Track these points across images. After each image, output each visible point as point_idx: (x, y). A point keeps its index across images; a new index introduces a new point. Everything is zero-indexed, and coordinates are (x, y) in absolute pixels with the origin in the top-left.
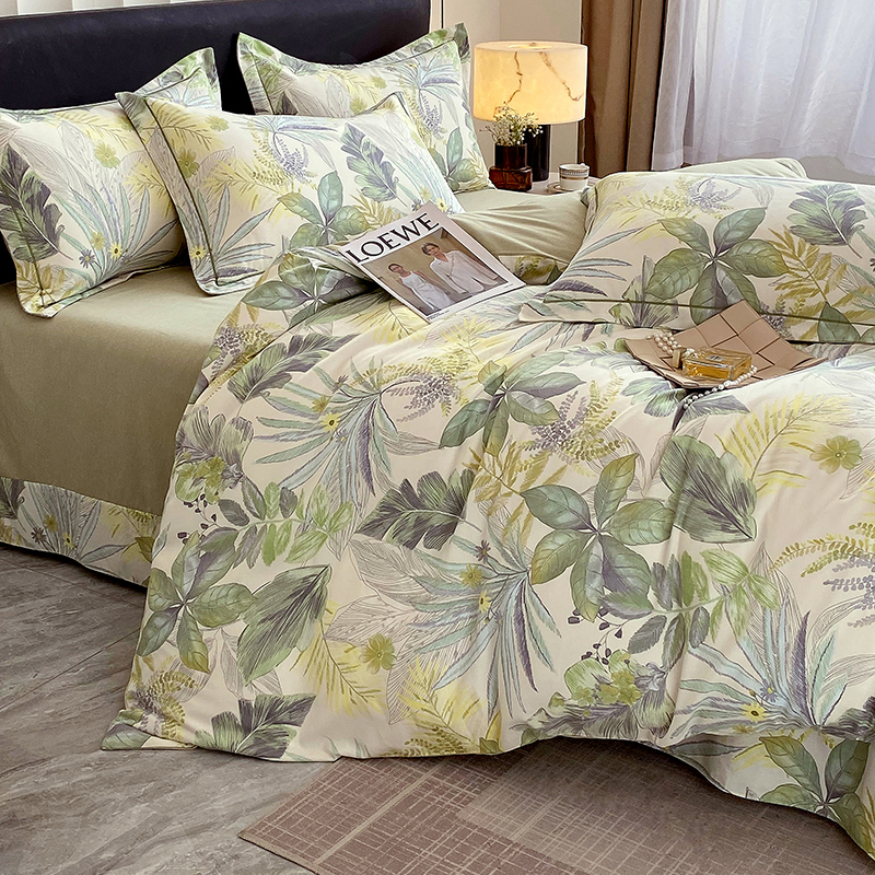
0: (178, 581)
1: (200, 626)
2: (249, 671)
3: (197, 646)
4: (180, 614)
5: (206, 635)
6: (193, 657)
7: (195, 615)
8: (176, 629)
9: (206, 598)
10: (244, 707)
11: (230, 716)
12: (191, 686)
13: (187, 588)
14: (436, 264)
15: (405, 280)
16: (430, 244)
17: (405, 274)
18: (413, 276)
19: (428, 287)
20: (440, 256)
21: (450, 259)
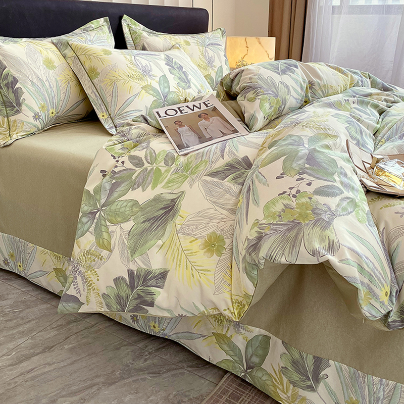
0: (98, 197)
1: (108, 223)
2: (133, 252)
3: (105, 235)
4: (97, 216)
5: (111, 228)
6: (103, 242)
7: (106, 216)
8: (94, 225)
9: (113, 207)
10: (130, 273)
11: (123, 279)
12: (101, 260)
13: (103, 201)
14: (202, 123)
15: (180, 129)
16: (203, 113)
17: (181, 126)
18: (186, 128)
19: (191, 134)
20: (207, 119)
21: (211, 121)
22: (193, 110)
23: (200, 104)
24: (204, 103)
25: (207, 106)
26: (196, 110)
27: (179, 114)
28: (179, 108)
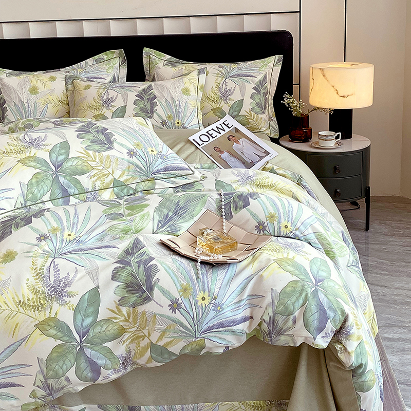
14: (235, 146)
15: (222, 156)
16: (231, 136)
17: (222, 152)
18: (226, 153)
19: (233, 159)
20: (237, 142)
21: (241, 144)
22: (220, 134)
23: (221, 125)
24: (223, 123)
25: (229, 128)
27: (211, 139)
28: (207, 132)
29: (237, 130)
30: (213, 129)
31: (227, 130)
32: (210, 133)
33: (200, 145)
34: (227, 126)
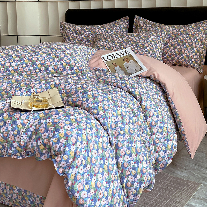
14: (125, 64)
15: (115, 68)
16: (126, 58)
17: (116, 66)
18: (118, 67)
19: (121, 71)
20: (127, 62)
21: (130, 63)
22: (120, 56)
23: (123, 52)
24: (125, 51)
25: (127, 54)
26: (122, 56)
27: (114, 58)
28: (113, 55)
29: (131, 55)
30: (117, 54)
31: (125, 54)
32: (114, 55)
33: (105, 60)
34: (126, 53)
